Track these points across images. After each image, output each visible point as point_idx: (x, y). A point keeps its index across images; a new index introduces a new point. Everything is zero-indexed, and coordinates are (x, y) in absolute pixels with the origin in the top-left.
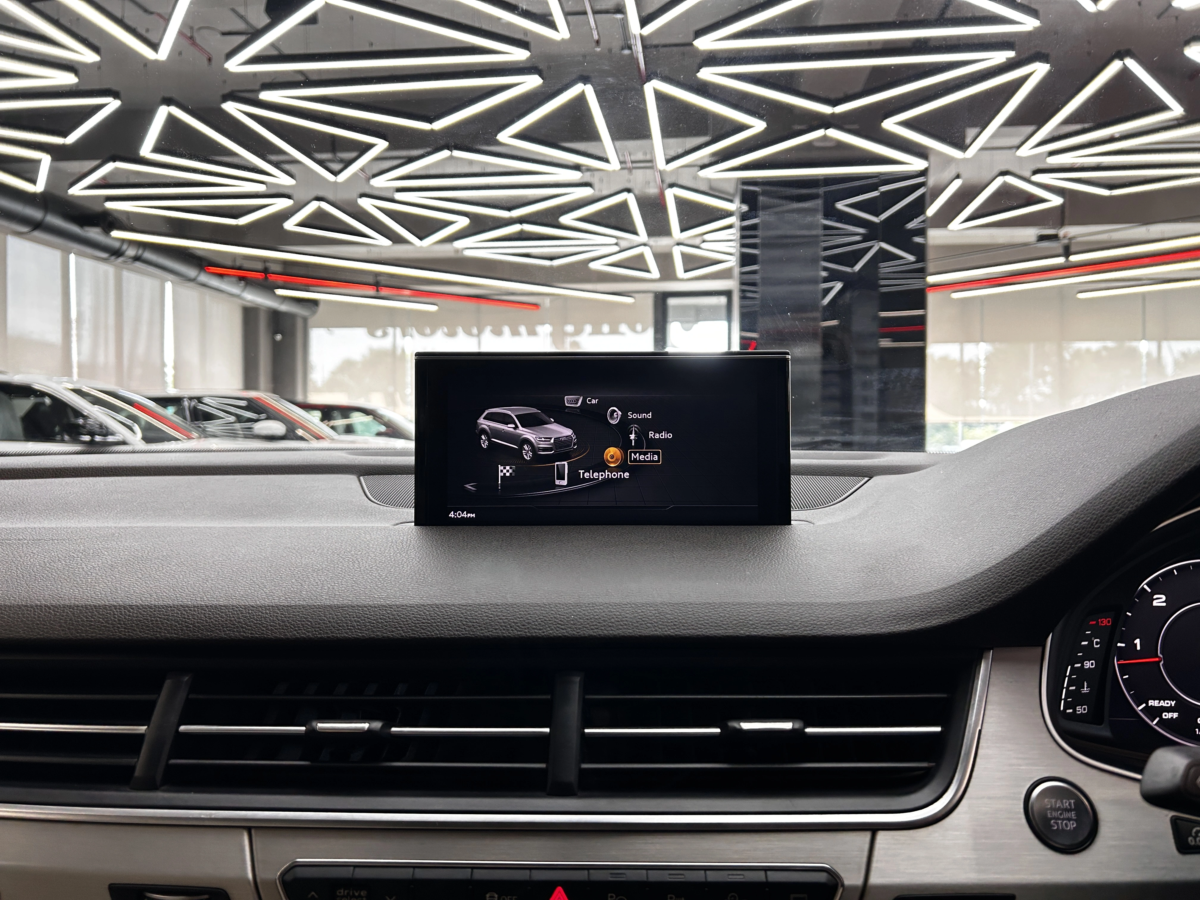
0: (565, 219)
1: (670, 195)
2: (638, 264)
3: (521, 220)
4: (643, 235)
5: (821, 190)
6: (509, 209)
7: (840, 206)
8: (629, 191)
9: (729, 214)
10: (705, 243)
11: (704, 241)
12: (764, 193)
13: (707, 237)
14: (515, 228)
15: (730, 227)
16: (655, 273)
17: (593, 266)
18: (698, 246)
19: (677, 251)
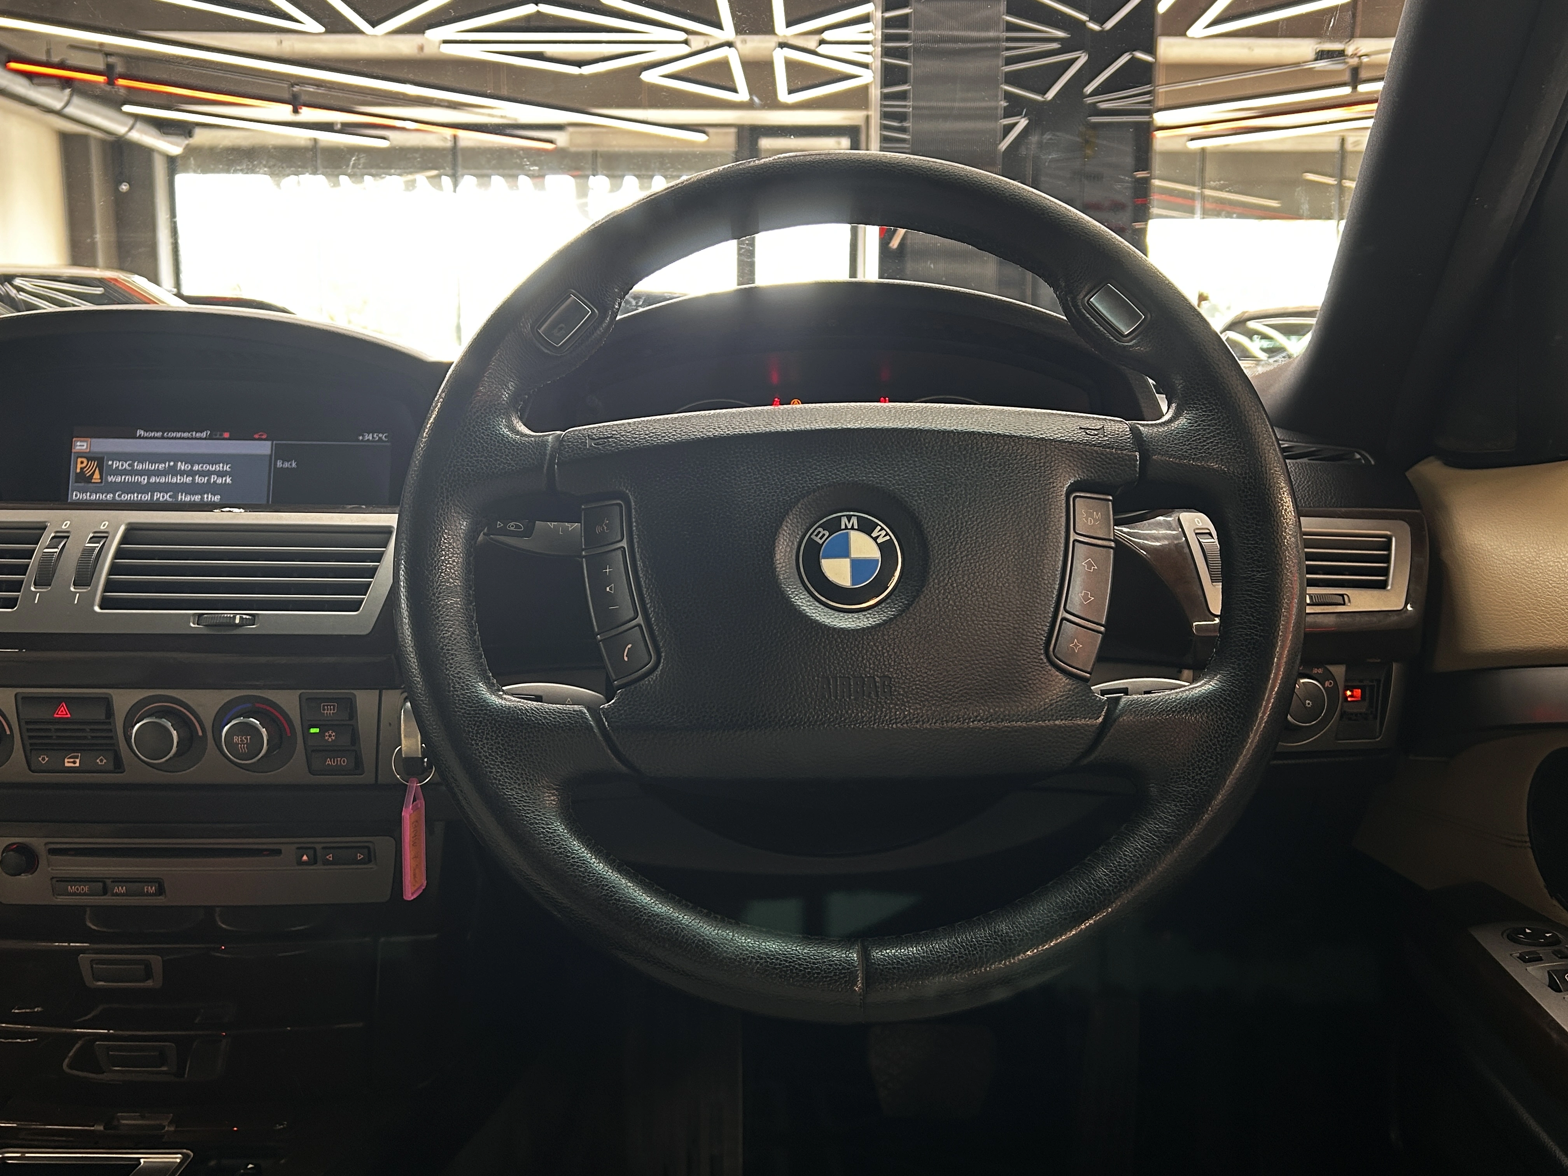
2: (718, 76)
4: (729, 32)
10: (822, 46)
11: (822, 42)
13: (827, 35)
14: (526, 10)
15: (865, 19)
16: (743, 94)
17: (648, 76)
18: (814, 53)
19: (780, 58)
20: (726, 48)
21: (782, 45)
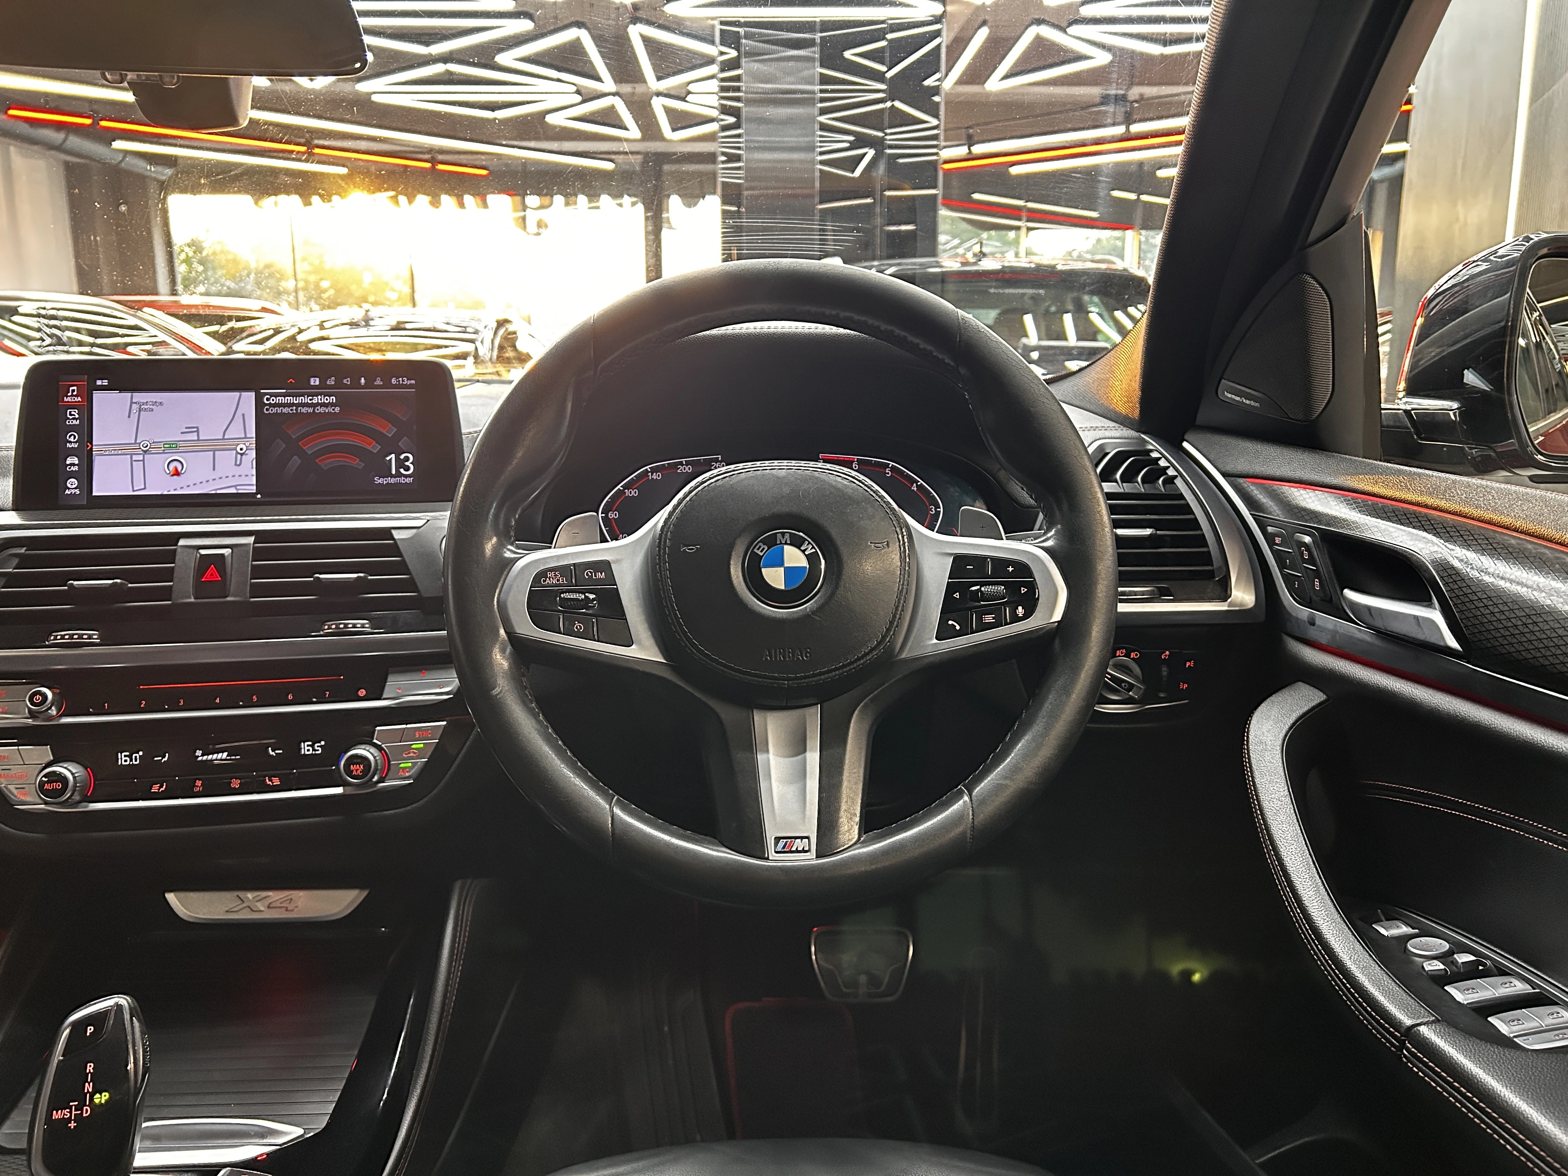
0: (502, 59)
1: (635, 32)
2: (608, 118)
3: (445, 59)
4: (608, 84)
5: (818, 36)
6: (427, 44)
7: (848, 54)
8: (579, 25)
9: (710, 61)
10: (690, 95)
11: (689, 93)
12: (747, 36)
13: (691, 88)
14: (438, 68)
15: (712, 77)
16: (634, 133)
17: (550, 119)
18: (683, 99)
19: (658, 104)
20: (611, 97)
21: (658, 94)
